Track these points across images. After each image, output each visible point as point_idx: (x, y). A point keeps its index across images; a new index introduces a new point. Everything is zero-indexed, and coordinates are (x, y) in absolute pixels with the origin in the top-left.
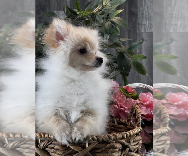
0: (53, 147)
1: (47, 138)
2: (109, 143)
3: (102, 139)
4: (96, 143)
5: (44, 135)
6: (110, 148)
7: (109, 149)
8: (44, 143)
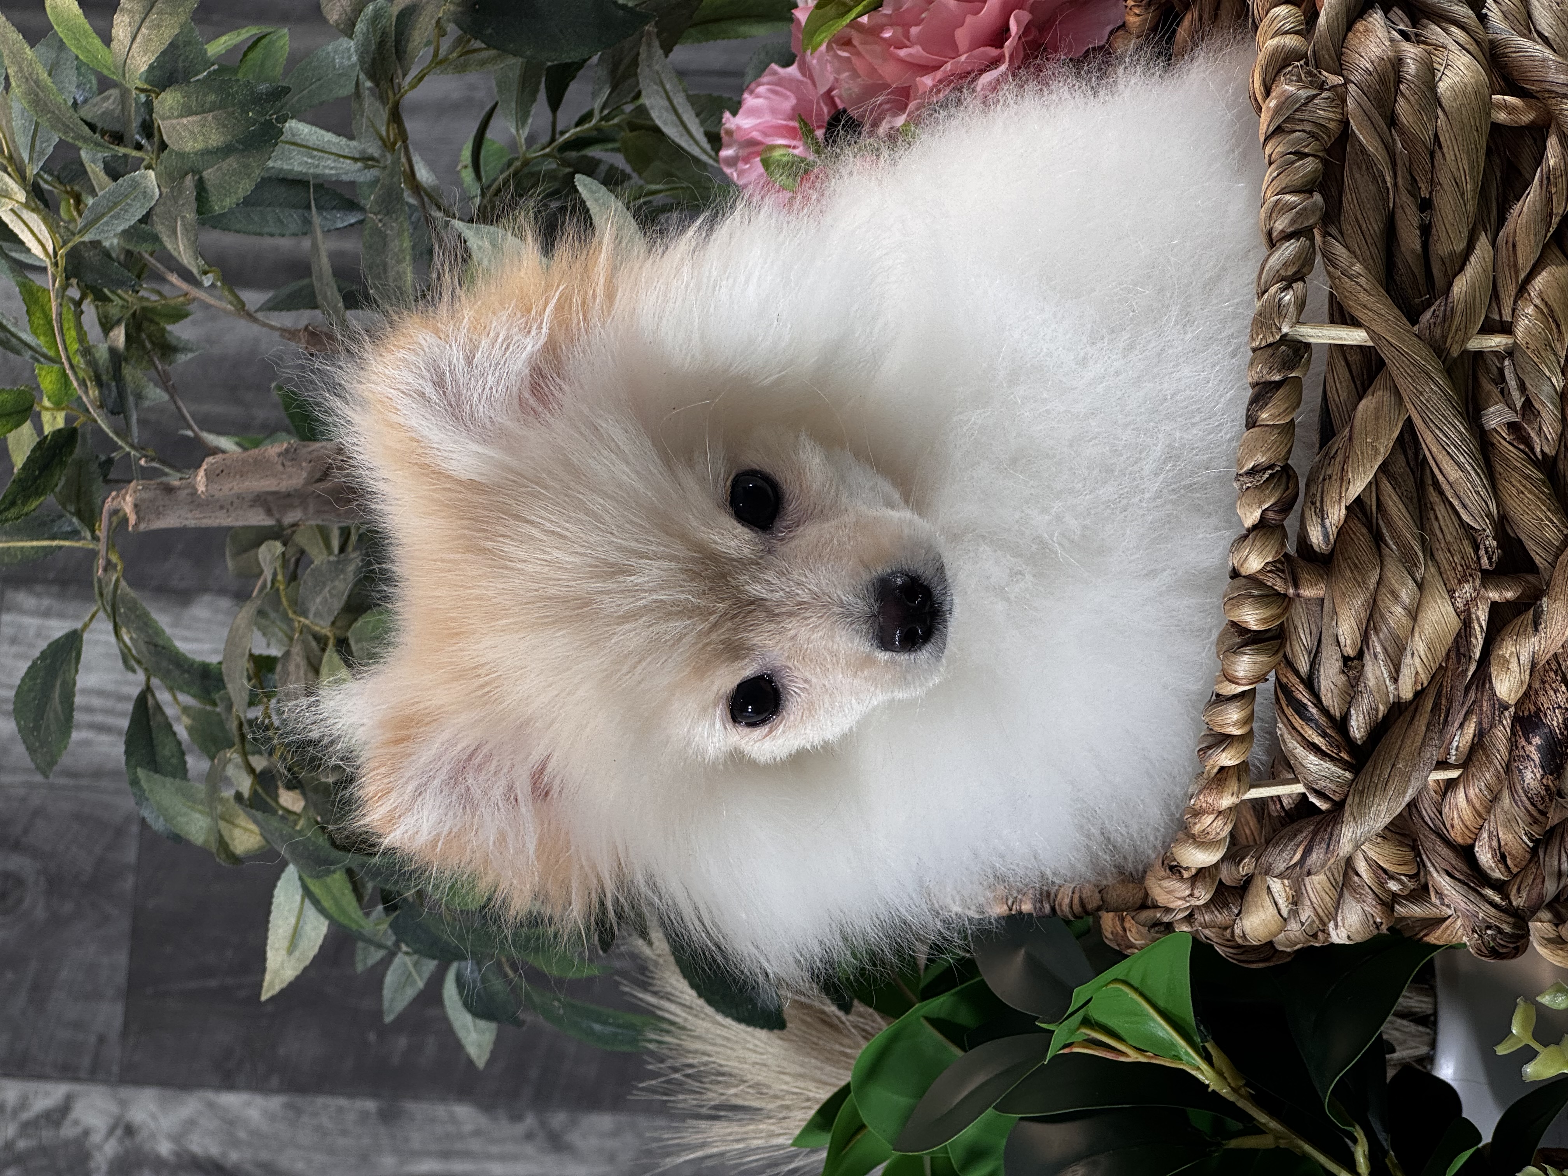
0: (1346, 659)
1: (1249, 720)
2: (1345, 123)
3: (1305, 189)
4: (1339, 249)
5: (1223, 740)
6: (1392, 121)
7: (1402, 132)
8: (1300, 751)
